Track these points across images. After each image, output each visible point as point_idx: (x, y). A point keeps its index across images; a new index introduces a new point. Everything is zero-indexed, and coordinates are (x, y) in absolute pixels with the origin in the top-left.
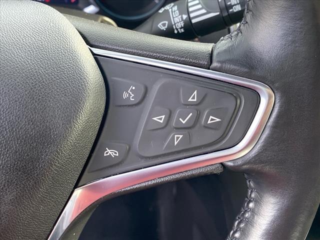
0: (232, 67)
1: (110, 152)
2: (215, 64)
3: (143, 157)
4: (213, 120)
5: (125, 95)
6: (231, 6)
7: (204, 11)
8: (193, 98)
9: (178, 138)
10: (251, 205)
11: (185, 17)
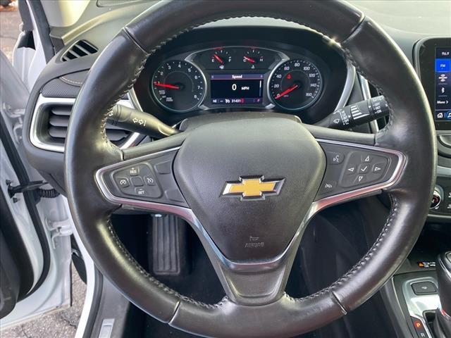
0: (385, 145)
1: (327, 186)
2: (377, 144)
3: (343, 188)
4: (377, 169)
5: (334, 160)
6: (376, 111)
7: (360, 113)
8: (367, 159)
9: (360, 178)
10: (395, 210)
11: (349, 116)
